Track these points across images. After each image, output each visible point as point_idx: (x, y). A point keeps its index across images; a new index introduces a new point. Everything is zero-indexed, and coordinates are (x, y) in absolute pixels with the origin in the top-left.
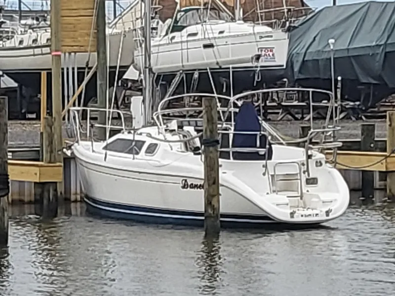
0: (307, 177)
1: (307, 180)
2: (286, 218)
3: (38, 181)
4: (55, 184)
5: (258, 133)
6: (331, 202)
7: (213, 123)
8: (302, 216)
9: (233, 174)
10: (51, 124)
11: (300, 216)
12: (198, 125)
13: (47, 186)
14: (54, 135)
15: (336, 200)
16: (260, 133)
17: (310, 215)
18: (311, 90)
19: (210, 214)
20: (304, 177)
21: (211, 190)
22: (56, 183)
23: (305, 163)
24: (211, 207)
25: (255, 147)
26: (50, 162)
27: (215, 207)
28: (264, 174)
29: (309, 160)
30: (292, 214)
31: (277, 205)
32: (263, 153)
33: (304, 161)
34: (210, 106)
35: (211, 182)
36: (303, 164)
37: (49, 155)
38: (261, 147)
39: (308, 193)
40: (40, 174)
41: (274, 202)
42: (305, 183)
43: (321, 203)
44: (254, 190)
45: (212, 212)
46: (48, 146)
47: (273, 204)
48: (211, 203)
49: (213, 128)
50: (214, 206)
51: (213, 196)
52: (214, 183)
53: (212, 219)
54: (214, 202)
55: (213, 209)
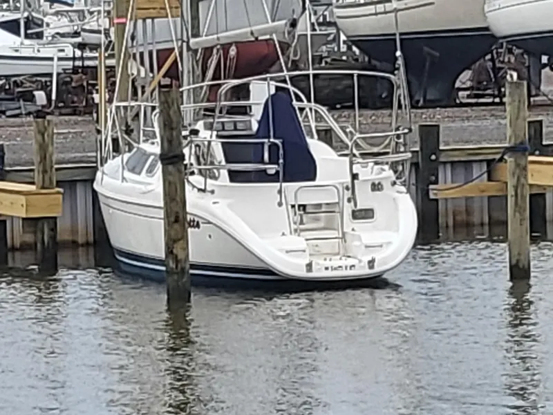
0: (354, 208)
1: (353, 212)
2: (301, 273)
3: (24, 216)
4: (54, 220)
5: (266, 140)
6: (381, 246)
7: (172, 129)
8: (327, 269)
9: (230, 206)
10: (43, 130)
11: (324, 269)
12: (238, 128)
13: (40, 224)
14: (48, 146)
15: (389, 243)
16: (269, 141)
17: (340, 267)
18: (356, 72)
19: (172, 269)
20: (348, 208)
21: (173, 233)
22: (55, 218)
23: (350, 186)
24: (173, 259)
25: (262, 162)
26: (43, 188)
27: (179, 257)
28: (280, 204)
29: (356, 181)
30: (309, 266)
31: (287, 252)
32: (273, 172)
33: (347, 182)
34: (167, 102)
35: (172, 219)
36: (347, 188)
37: (41, 176)
38: (270, 163)
39: (353, 232)
40: (27, 205)
41: (283, 247)
42: (351, 217)
43: (363, 247)
44: (254, 230)
45: (174, 267)
46: (40, 163)
47: (281, 250)
48: (172, 252)
49: (172, 135)
50: (176, 256)
51: (175, 241)
52: (176, 221)
53: (176, 277)
54: (178, 250)
55: (177, 261)
